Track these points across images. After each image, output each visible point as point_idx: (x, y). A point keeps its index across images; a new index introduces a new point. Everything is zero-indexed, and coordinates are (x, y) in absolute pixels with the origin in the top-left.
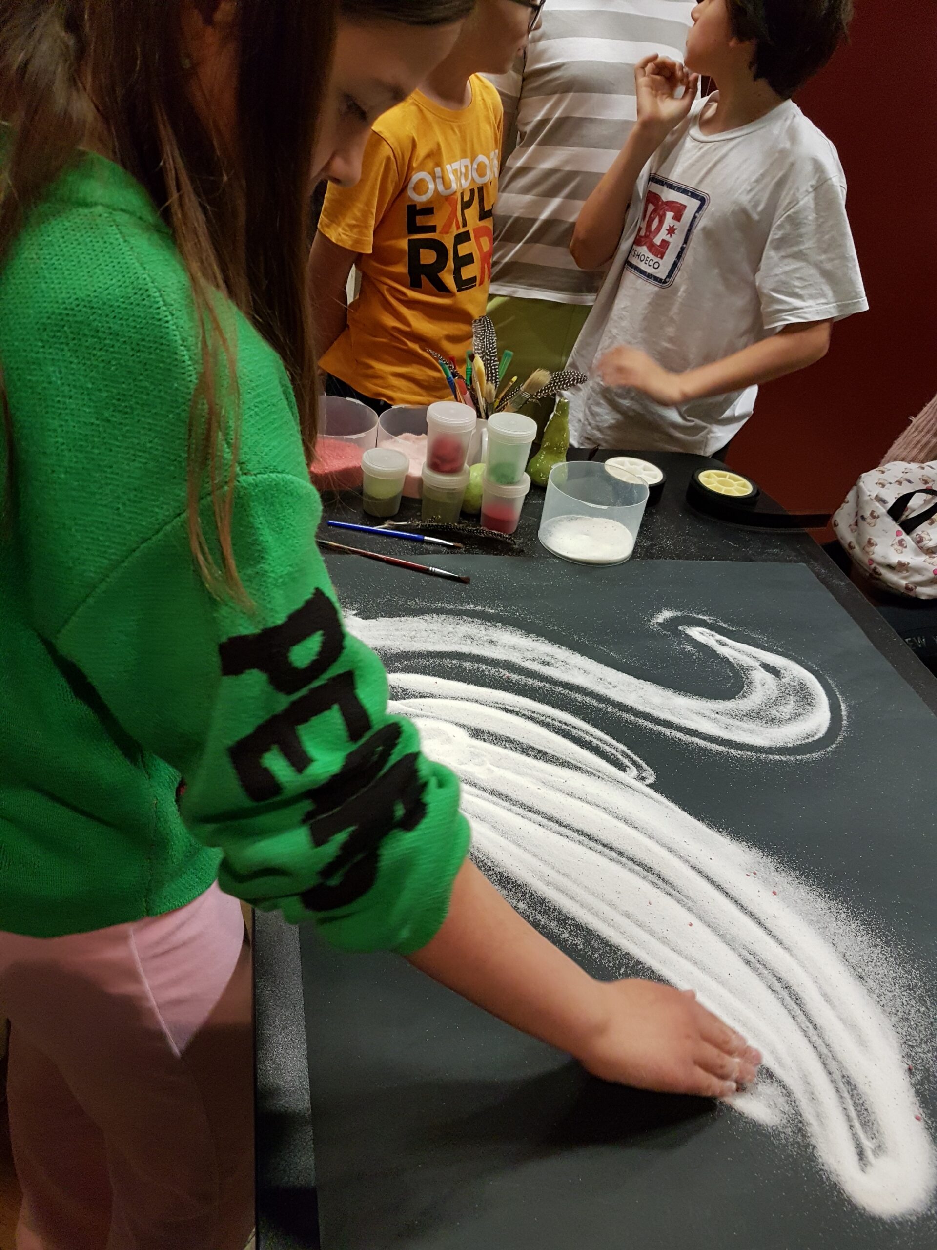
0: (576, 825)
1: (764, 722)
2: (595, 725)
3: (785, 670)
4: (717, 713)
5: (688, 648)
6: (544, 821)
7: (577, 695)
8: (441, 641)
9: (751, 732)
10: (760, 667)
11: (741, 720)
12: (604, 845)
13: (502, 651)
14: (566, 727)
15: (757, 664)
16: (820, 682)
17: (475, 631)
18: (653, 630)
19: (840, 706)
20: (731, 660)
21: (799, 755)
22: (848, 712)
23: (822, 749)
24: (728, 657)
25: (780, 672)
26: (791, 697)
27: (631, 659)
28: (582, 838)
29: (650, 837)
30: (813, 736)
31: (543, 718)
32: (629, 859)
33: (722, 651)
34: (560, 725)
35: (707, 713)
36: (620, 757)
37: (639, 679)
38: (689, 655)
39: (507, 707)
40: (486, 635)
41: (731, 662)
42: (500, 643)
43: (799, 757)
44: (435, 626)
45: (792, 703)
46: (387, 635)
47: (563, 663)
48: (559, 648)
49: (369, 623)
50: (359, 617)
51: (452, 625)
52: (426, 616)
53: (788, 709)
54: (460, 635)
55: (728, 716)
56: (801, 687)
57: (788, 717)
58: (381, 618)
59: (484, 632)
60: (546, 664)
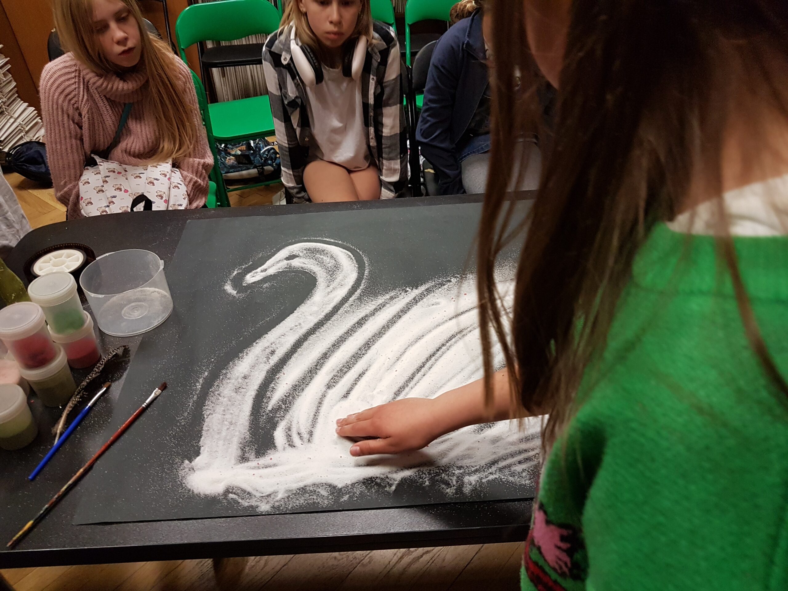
0: (423, 359)
6: (421, 373)
9: (345, 277)
10: (288, 261)
12: (438, 350)
15: (286, 262)
20: (281, 270)
28: (433, 359)
29: (430, 331)
32: (447, 342)
33: (272, 271)
38: (273, 286)
44: (219, 409)
45: (322, 257)
46: (225, 439)
47: (273, 344)
48: (256, 343)
49: (206, 451)
50: (195, 458)
51: (220, 398)
52: (206, 413)
53: (326, 259)
54: (233, 394)
55: (332, 283)
56: (309, 250)
57: (333, 261)
58: (201, 443)
59: (233, 381)
60: (273, 353)
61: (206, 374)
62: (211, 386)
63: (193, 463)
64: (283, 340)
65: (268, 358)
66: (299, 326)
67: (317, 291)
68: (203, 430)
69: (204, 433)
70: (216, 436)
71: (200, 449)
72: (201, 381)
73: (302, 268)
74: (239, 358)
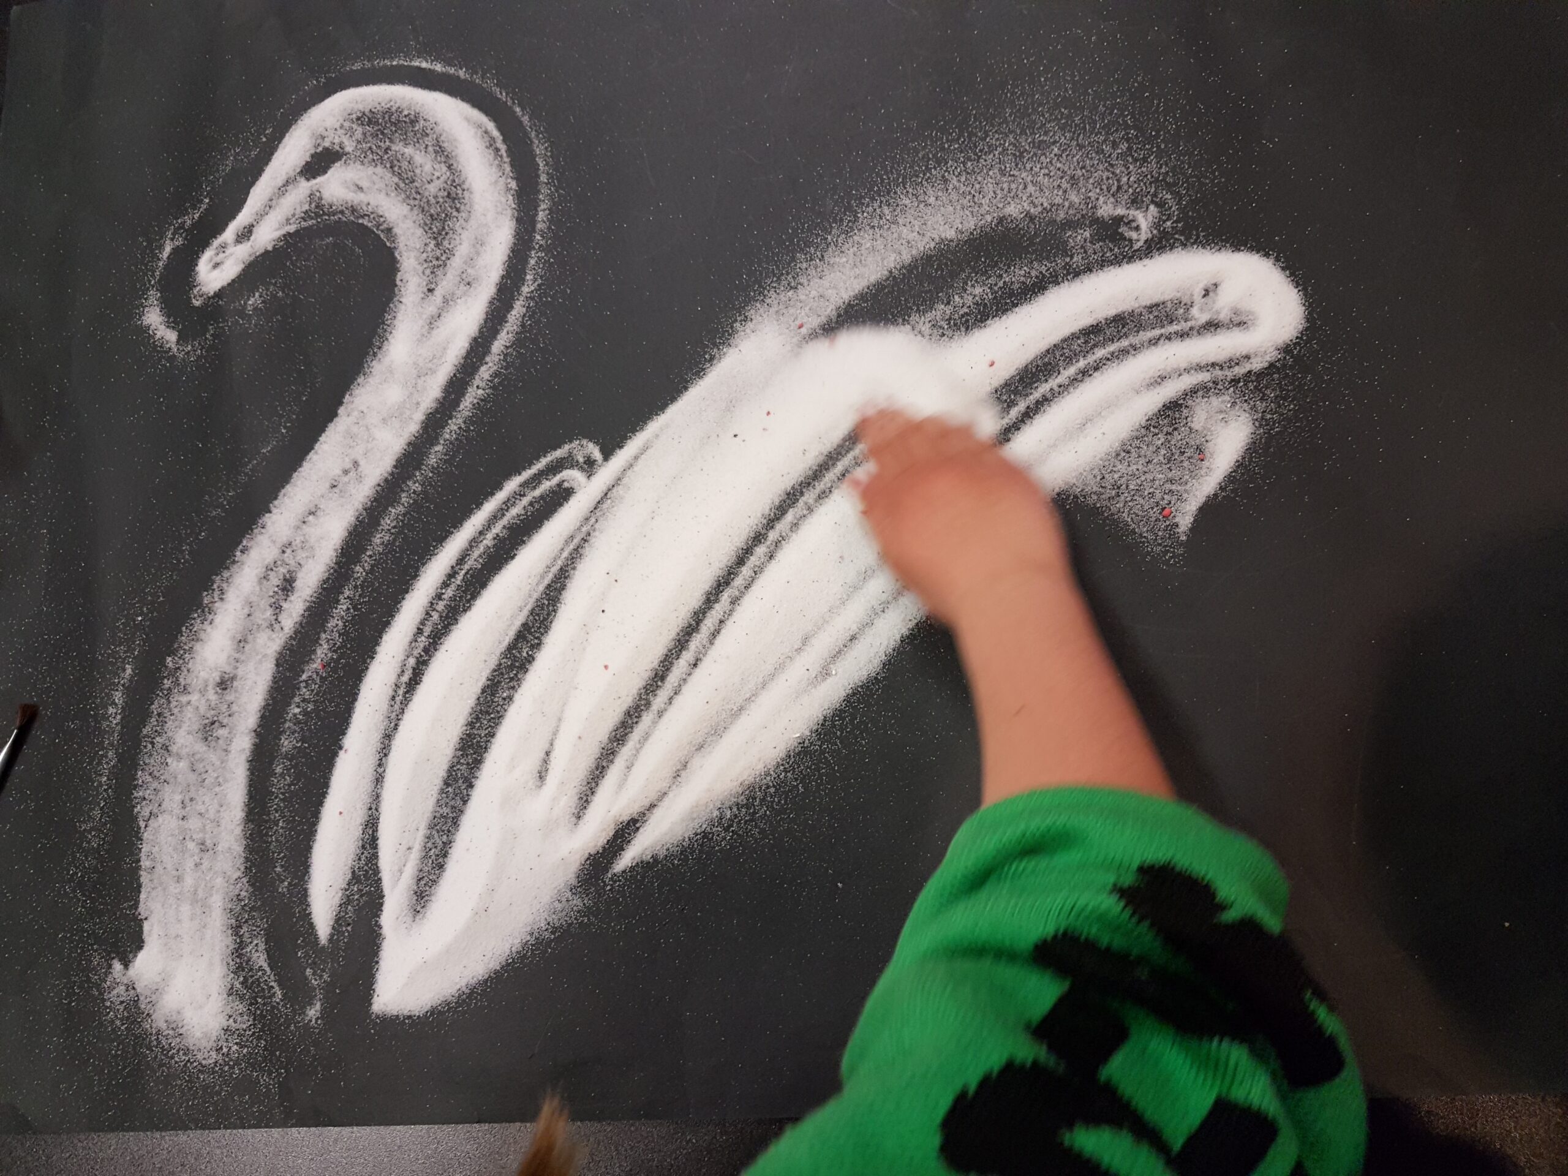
1: (455, 214)
2: (457, 523)
3: (323, 138)
4: (430, 290)
5: (254, 301)
7: (377, 540)
8: (217, 789)
10: (313, 182)
11: (450, 253)
13: (251, 666)
14: (460, 577)
15: (304, 187)
16: (357, 84)
17: (189, 713)
18: (199, 357)
19: (419, 68)
20: (292, 228)
21: (538, 176)
22: (436, 59)
23: (526, 134)
24: (283, 232)
25: (326, 149)
26: (394, 148)
27: (282, 416)
30: (493, 139)
31: (435, 616)
33: (266, 236)
34: (453, 587)
35: (431, 309)
36: (537, 493)
37: (336, 415)
38: (272, 306)
39: (405, 678)
40: (203, 692)
41: (297, 232)
42: (228, 669)
43: (543, 178)
44: (171, 798)
45: (409, 151)
46: (194, 901)
47: (289, 551)
48: (242, 552)
49: (155, 936)
50: (135, 956)
51: (169, 760)
52: (143, 810)
53: (423, 161)
54: (200, 747)
55: (439, 273)
56: (370, 123)
57: (444, 169)
58: (142, 909)
59: (194, 698)
60: (288, 585)
61: (129, 671)
62: (146, 715)
63: (132, 972)
64: (313, 531)
65: (277, 608)
66: (352, 474)
67: (400, 316)
68: (139, 868)
69: (144, 878)
70: (174, 889)
71: (141, 927)
72: (118, 697)
73: (353, 210)
74: (203, 611)
